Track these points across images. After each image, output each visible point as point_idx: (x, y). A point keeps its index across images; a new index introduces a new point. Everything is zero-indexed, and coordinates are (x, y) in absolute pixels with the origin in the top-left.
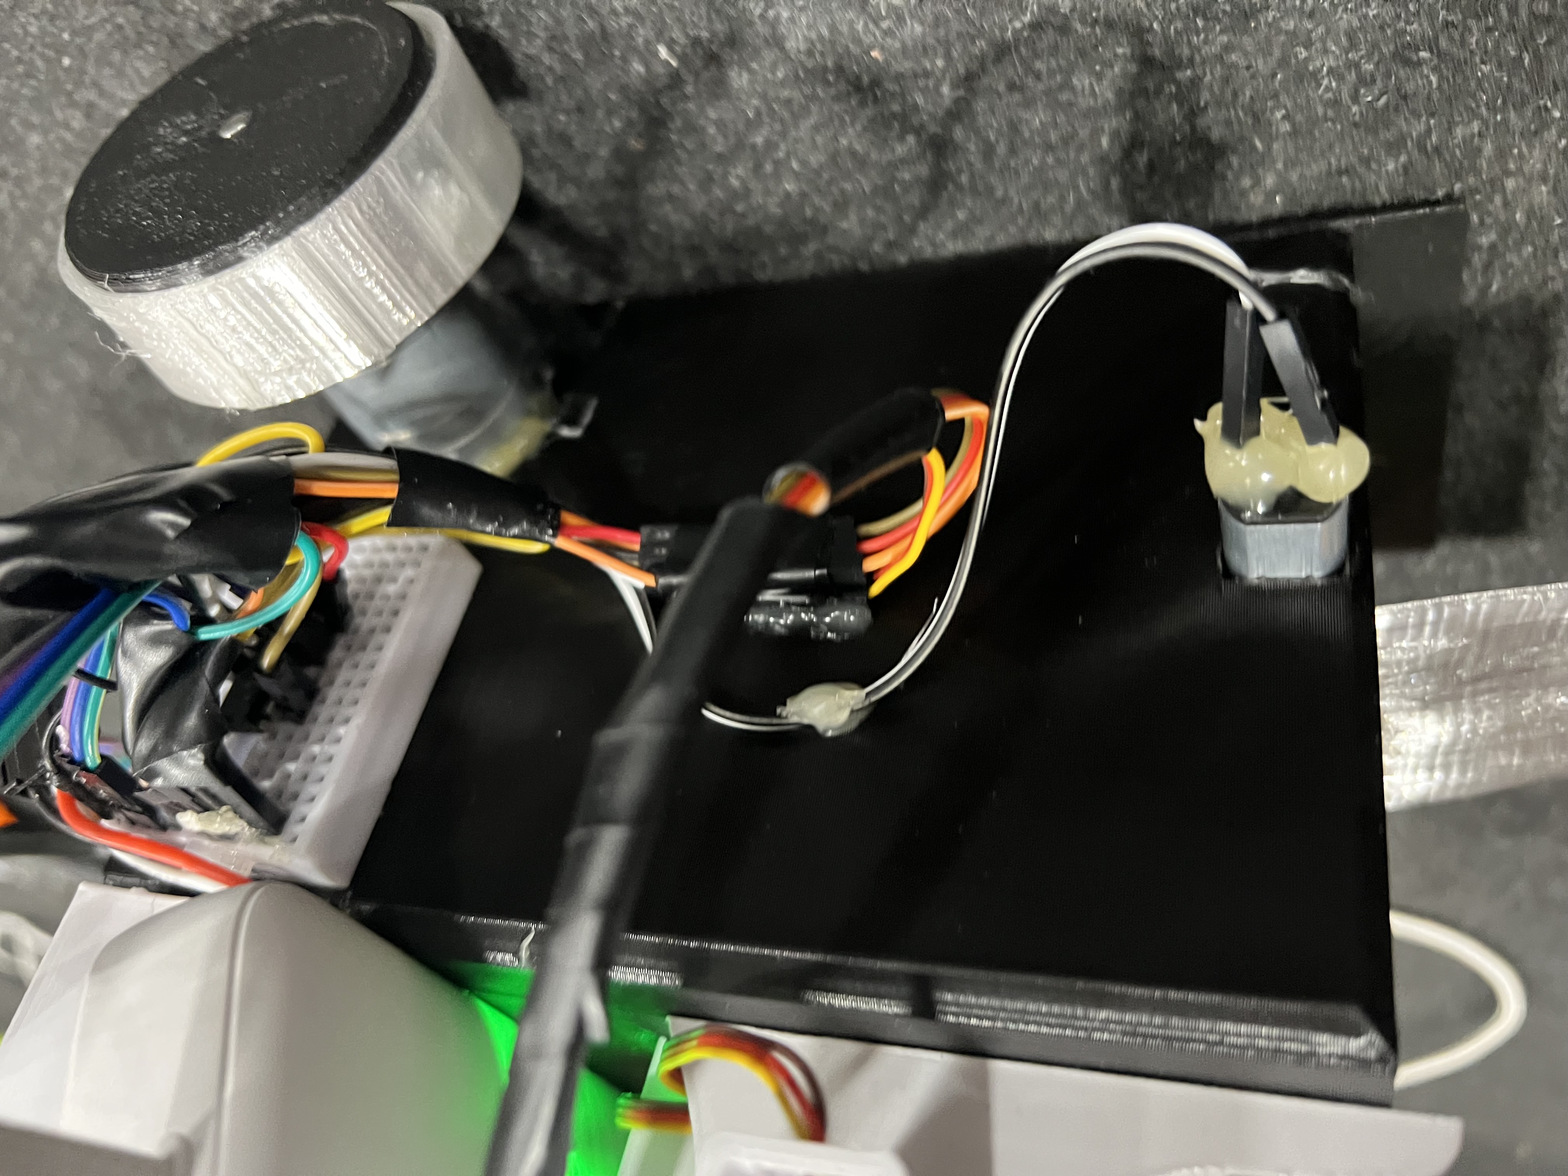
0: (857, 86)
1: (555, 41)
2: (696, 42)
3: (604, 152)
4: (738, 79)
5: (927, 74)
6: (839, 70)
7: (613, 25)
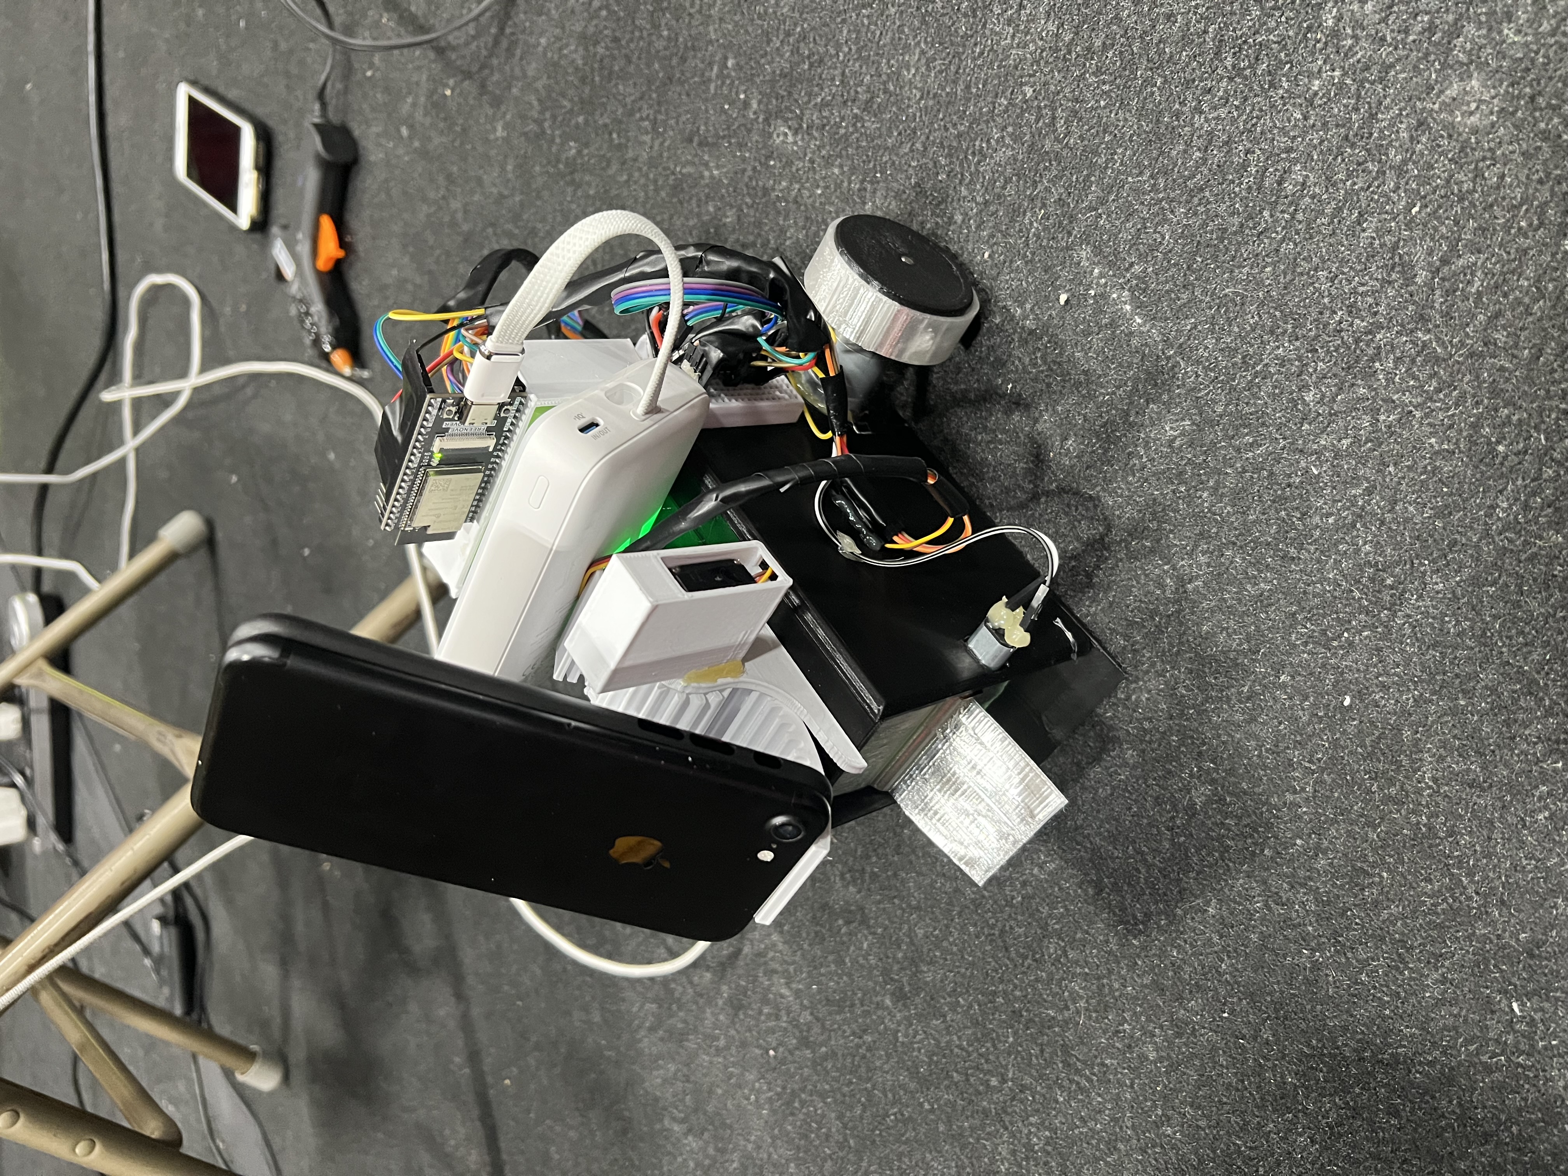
0: (1037, 456)
1: (991, 349)
2: (1020, 395)
3: (963, 386)
4: (1016, 417)
5: (1055, 475)
6: (1039, 446)
7: (1009, 364)
